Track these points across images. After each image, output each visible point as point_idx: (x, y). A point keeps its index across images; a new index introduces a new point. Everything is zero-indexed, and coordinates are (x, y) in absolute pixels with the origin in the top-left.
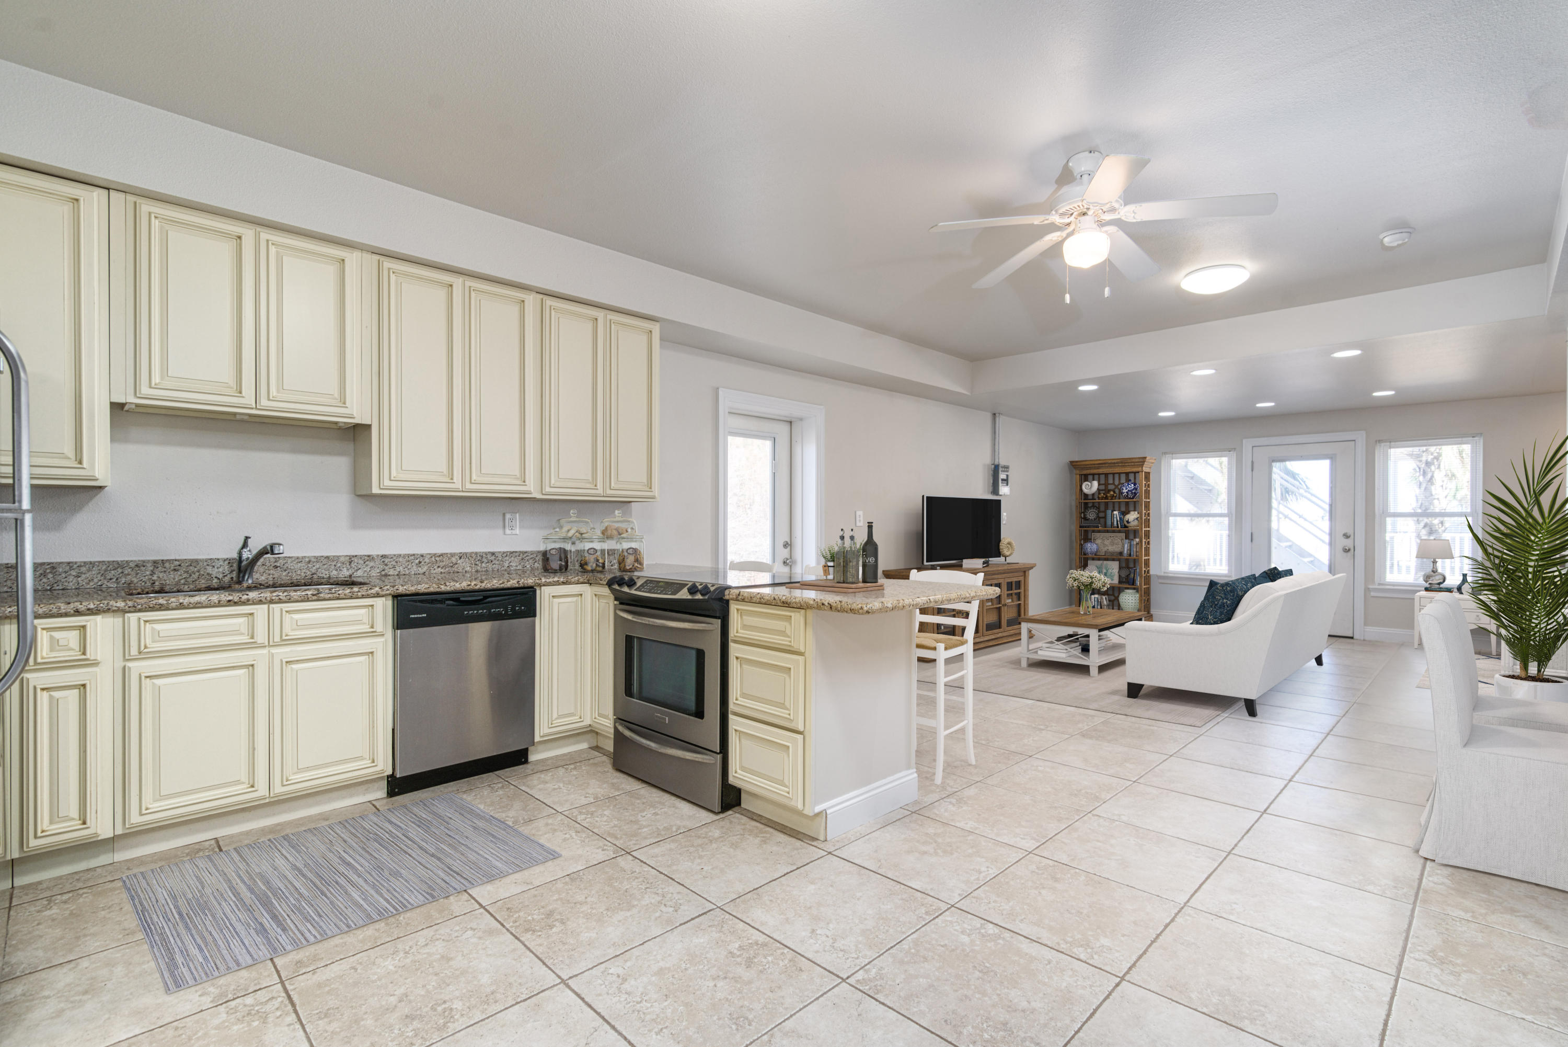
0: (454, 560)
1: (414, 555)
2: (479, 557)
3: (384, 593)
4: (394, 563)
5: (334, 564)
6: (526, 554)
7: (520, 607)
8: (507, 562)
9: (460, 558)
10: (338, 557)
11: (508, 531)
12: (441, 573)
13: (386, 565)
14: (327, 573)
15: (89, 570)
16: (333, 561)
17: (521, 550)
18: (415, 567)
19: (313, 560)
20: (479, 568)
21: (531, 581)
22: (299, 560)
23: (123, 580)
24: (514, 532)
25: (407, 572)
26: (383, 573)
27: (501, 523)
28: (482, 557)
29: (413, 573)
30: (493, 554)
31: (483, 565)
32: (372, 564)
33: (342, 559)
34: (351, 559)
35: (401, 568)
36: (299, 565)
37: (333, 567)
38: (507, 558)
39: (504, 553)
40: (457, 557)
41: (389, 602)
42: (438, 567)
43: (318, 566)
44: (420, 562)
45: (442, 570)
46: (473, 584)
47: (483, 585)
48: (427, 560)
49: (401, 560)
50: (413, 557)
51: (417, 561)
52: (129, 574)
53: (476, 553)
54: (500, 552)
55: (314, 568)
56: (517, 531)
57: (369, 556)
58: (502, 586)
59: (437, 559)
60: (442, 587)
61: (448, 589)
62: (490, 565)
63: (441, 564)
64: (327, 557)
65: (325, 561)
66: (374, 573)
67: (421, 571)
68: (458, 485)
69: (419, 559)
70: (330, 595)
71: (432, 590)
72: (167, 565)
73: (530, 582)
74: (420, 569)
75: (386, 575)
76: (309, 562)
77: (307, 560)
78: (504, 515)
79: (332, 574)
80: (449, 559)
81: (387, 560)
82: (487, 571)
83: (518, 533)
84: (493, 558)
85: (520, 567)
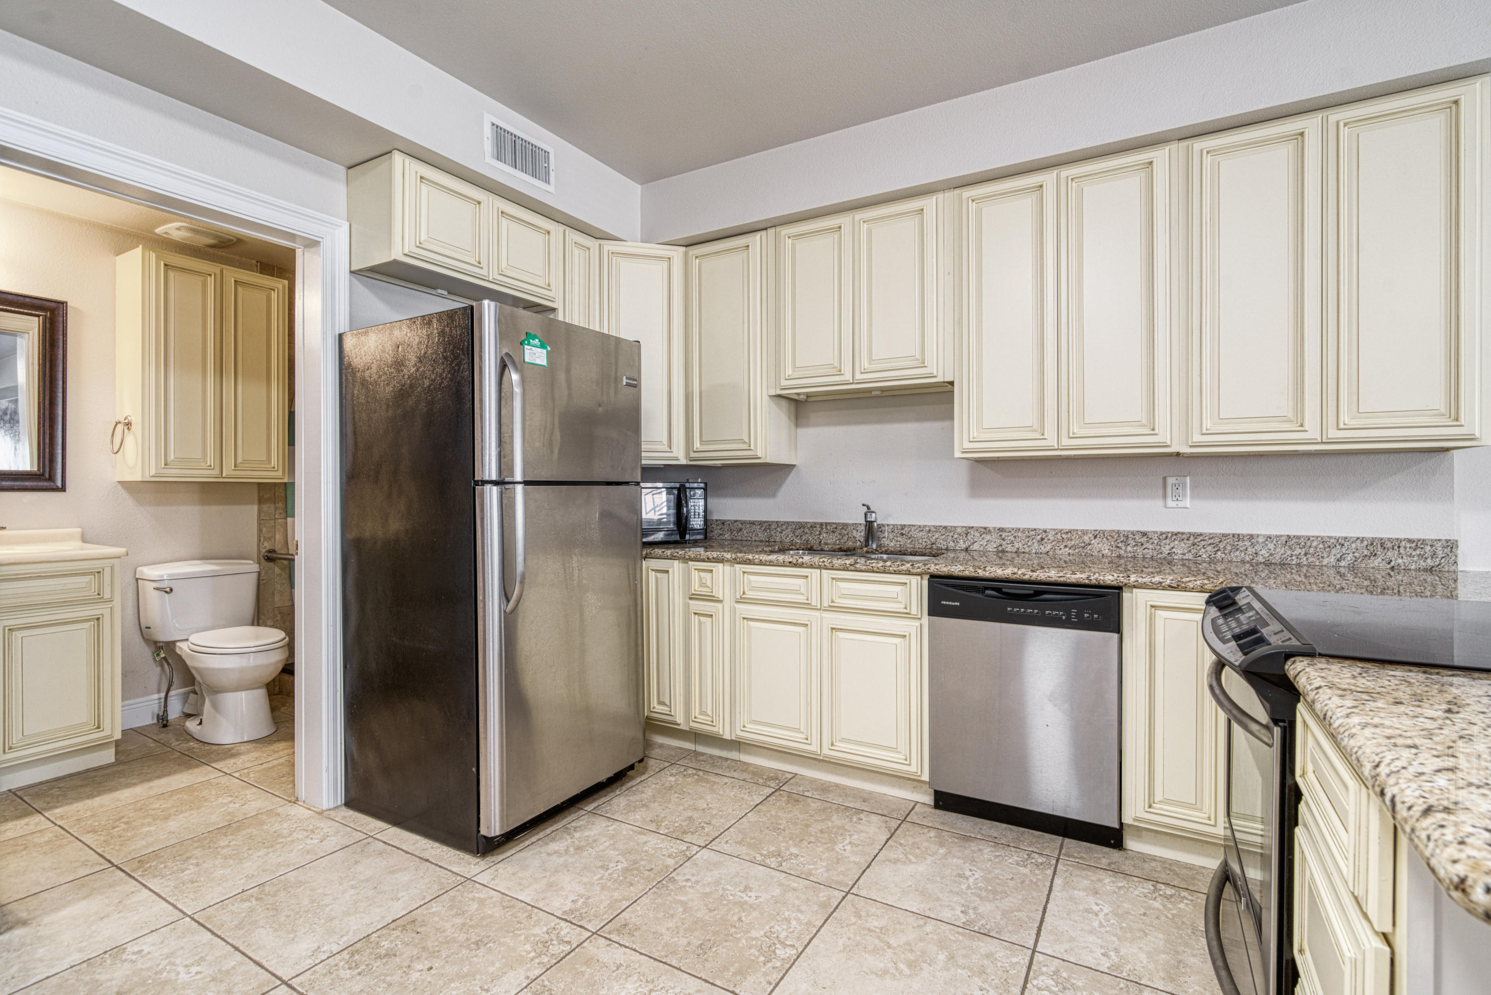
0: (1086, 538)
1: (1035, 530)
2: (1124, 537)
3: (915, 571)
4: (1012, 538)
5: (951, 534)
6: (1201, 538)
7: (1092, 614)
8: (1168, 547)
9: (1095, 537)
10: (955, 527)
11: (1170, 503)
12: (1069, 554)
13: (1004, 540)
14: (945, 543)
15: (787, 528)
16: (951, 532)
17: (1193, 530)
18: (1036, 544)
19: (933, 529)
20: (1122, 552)
21: (1111, 578)
22: (921, 528)
23: (804, 538)
24: (1180, 504)
25: (1027, 550)
26: (1000, 548)
27: (1160, 492)
28: (1127, 537)
29: (1034, 551)
30: (1144, 534)
31: (1129, 548)
32: (988, 537)
33: (959, 530)
34: (967, 530)
35: (1020, 544)
36: (921, 533)
37: (950, 538)
38: (1168, 541)
39: (1162, 534)
40: (1091, 535)
41: (925, 583)
42: (1066, 546)
43: (937, 536)
44: (1042, 539)
45: (1070, 551)
46: (1020, 572)
47: (1035, 575)
48: (1051, 537)
49: (1020, 534)
50: (1034, 533)
51: (1039, 538)
52: (807, 533)
53: (1118, 532)
54: (1155, 532)
55: (934, 538)
56: (1187, 502)
57: (985, 528)
58: (1062, 579)
59: (1064, 536)
60: (980, 571)
61: (987, 574)
62: (1139, 550)
63: (1070, 543)
64: (945, 527)
65: (943, 531)
66: (991, 547)
67: (1043, 549)
68: (1052, 441)
69: (1042, 536)
70: (864, 567)
71: (967, 573)
72: (828, 527)
73: (1109, 578)
74: (1042, 547)
75: (1003, 551)
76: (929, 531)
77: (928, 529)
78: (1165, 479)
79: (949, 545)
80: (1080, 537)
81: (1004, 534)
82: (1134, 557)
83: (1188, 506)
84: (1144, 540)
85: (1189, 556)
